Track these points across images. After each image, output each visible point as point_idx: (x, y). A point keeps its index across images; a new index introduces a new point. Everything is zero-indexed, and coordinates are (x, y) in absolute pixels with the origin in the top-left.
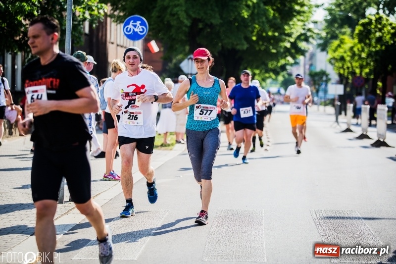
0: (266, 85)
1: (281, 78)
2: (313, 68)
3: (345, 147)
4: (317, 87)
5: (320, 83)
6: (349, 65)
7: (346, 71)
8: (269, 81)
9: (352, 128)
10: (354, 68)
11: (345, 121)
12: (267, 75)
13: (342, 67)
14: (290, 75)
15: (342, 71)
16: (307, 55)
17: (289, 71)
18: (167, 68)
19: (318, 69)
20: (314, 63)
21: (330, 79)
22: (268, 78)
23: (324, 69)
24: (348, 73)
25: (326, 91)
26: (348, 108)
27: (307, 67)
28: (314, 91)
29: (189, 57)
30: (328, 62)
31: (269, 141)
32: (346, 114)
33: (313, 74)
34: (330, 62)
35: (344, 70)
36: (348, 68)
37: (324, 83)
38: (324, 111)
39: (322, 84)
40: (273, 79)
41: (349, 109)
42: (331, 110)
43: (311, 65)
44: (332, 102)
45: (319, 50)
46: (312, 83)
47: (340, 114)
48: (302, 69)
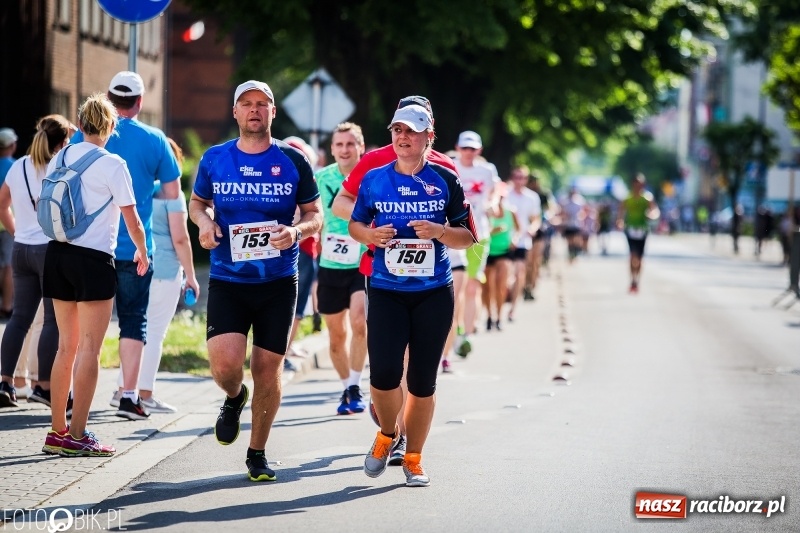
0: (568, 168)
1: (615, 148)
2: (720, 114)
4: (732, 176)
5: (744, 162)
8: (575, 156)
12: (569, 136)
14: (646, 137)
16: (702, 73)
19: (737, 118)
20: (723, 99)
21: (774, 152)
22: (572, 145)
25: (760, 190)
27: (703, 115)
28: (723, 189)
29: (312, 77)
30: (768, 97)
31: (569, 351)
34: (775, 95)
37: (755, 164)
39: (748, 168)
40: (589, 150)
42: (774, 251)
43: (713, 106)
45: (738, 55)
46: (717, 162)
48: (684, 116)
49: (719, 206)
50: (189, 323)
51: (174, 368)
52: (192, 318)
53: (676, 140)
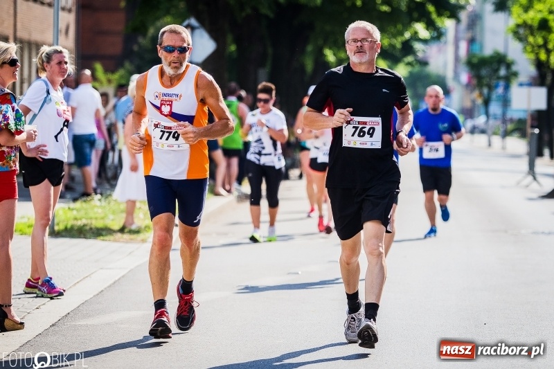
2: (476, 48)
4: (485, 91)
5: (494, 82)
14: (424, 63)
15: (543, 56)
16: (464, 17)
17: (420, 55)
18: (136, 48)
19: (488, 51)
20: (478, 37)
21: (515, 74)
23: (501, 50)
25: (506, 102)
27: (463, 46)
28: (480, 101)
30: (511, 35)
33: (475, 60)
34: (516, 34)
35: (548, 52)
37: (502, 83)
38: (504, 148)
39: (497, 86)
42: (518, 145)
43: (472, 41)
44: (519, 128)
46: (475, 82)
47: (540, 154)
48: (450, 49)
49: (476, 113)
50: (98, 203)
51: (88, 236)
52: (100, 200)
53: (445, 65)
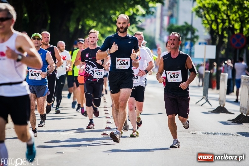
2: (174, 21)
3: (215, 134)
5: (184, 42)
6: (225, 17)
7: (221, 26)
9: (228, 106)
10: (233, 22)
11: (218, 96)
13: (216, 20)
15: (214, 27)
16: (167, 2)
19: (181, 23)
20: (175, 14)
21: (197, 37)
23: (189, 23)
24: (223, 30)
26: (221, 77)
27: (166, 19)
30: (195, 13)
31: (108, 123)
32: (218, 88)
33: (173, 28)
34: (197, 12)
35: (218, 24)
36: (223, 21)
37: (189, 42)
39: (186, 44)
41: (224, 80)
43: (171, 16)
47: (211, 86)
48: (158, 21)
53: (155, 30)
